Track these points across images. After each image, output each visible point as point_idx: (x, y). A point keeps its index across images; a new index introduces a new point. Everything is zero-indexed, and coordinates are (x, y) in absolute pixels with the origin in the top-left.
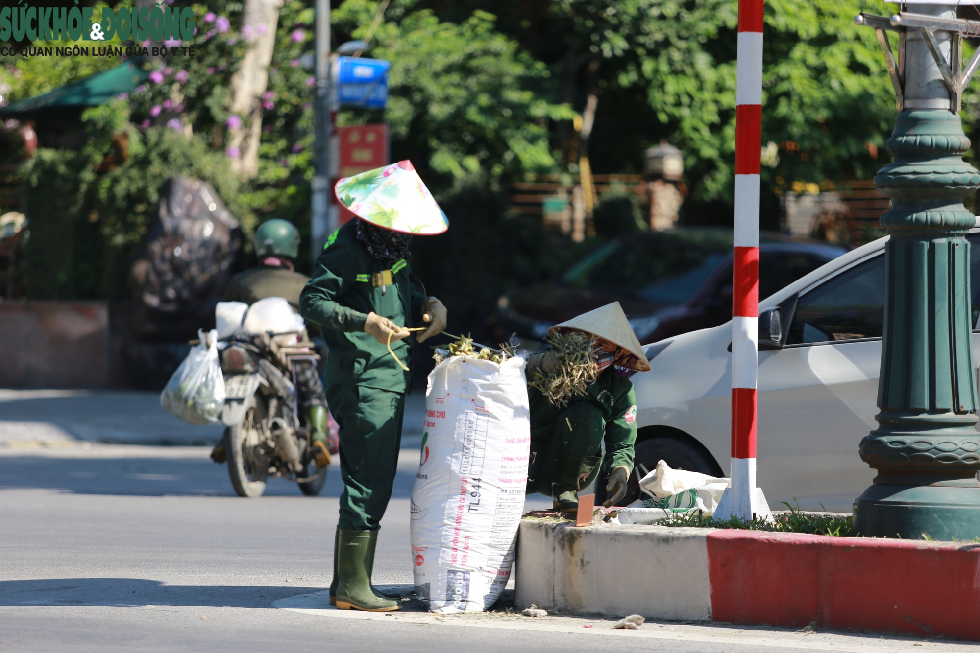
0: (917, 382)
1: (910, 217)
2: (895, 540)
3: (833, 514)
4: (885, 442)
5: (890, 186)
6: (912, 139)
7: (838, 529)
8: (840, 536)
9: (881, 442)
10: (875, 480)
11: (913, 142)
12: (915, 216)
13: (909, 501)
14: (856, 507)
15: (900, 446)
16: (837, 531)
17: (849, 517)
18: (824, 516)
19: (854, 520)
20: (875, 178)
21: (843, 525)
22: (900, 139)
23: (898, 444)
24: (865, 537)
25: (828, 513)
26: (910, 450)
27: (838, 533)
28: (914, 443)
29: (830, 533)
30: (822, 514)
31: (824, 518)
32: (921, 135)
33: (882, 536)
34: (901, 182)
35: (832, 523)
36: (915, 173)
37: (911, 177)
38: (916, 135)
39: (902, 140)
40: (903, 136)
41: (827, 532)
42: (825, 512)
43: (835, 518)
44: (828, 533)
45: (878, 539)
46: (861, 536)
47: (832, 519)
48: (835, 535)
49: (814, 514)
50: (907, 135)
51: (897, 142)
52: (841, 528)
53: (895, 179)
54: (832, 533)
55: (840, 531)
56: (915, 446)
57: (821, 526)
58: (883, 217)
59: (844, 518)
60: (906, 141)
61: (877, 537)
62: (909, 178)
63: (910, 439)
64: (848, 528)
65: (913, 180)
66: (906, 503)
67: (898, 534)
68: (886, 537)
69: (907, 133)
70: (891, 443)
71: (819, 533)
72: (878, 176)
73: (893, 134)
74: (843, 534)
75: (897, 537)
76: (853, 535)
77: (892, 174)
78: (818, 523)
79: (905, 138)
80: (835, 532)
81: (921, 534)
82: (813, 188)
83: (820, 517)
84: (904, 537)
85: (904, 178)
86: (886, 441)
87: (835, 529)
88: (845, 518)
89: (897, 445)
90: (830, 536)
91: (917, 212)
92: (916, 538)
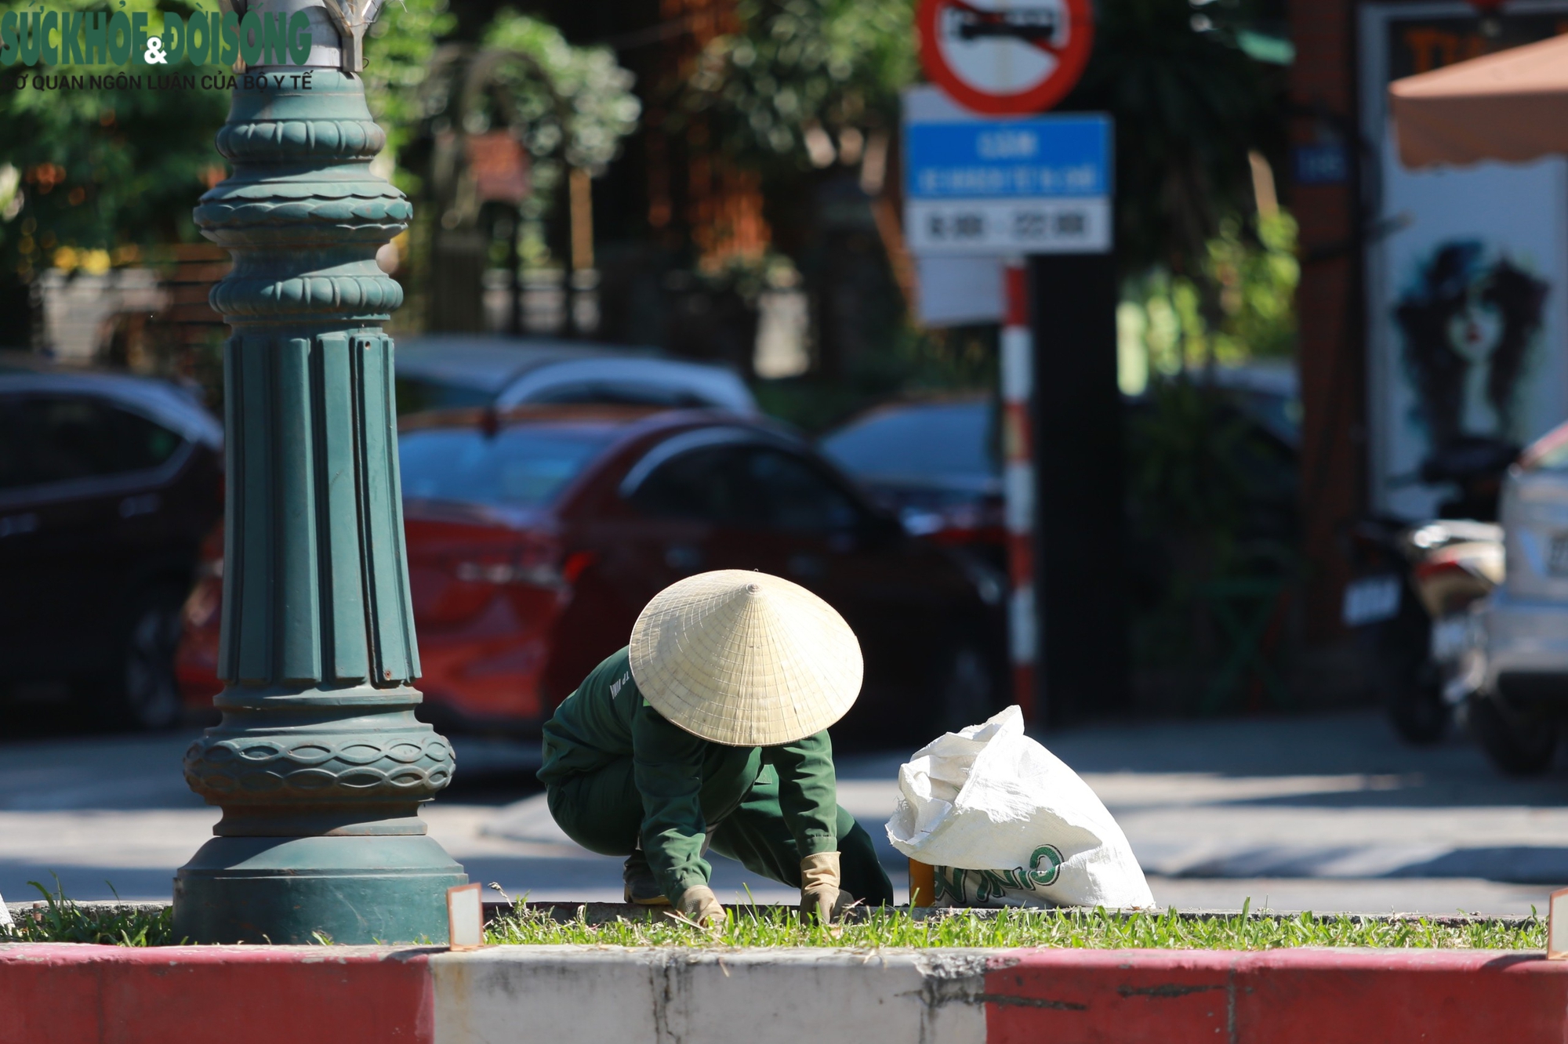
0: (297, 624)
1: (270, 289)
2: (259, 946)
3: (135, 904)
4: (236, 749)
5: (228, 226)
6: (267, 128)
7: (144, 932)
8: (148, 946)
9: (227, 750)
10: (217, 829)
11: (270, 134)
12: (280, 286)
13: (285, 868)
14: (181, 884)
15: (265, 757)
16: (142, 937)
17: (167, 908)
18: (117, 908)
19: (174, 912)
20: (195, 209)
21: (153, 925)
22: (243, 128)
23: (262, 753)
24: (199, 944)
25: (123, 903)
26: (286, 764)
27: (144, 940)
28: (293, 750)
29: (128, 941)
30: (112, 904)
31: (116, 912)
32: (284, 121)
33: (232, 941)
34: (249, 218)
35: (131, 921)
36: (276, 198)
37: (270, 206)
38: (275, 121)
39: (247, 132)
40: (248, 123)
41: (120, 939)
42: (117, 902)
43: (139, 912)
44: (124, 942)
45: (224, 946)
46: (189, 943)
47: (133, 913)
48: (137, 945)
49: (96, 906)
50: (257, 122)
51: (237, 135)
52: (149, 930)
53: (235, 211)
54: (131, 941)
55: (147, 936)
56: (297, 756)
57: (109, 928)
58: (215, 293)
59: (157, 910)
60: (255, 133)
61: (221, 943)
62: (267, 208)
63: (284, 742)
64: (165, 929)
65: (273, 212)
66: (280, 872)
67: (265, 936)
68: (242, 944)
69: (258, 117)
70: (247, 751)
71: (105, 941)
72: (202, 206)
73: (228, 119)
74: (154, 939)
75: (264, 942)
76: (174, 941)
77: (230, 201)
78: (102, 922)
79: (253, 127)
80: (137, 939)
81: (310, 933)
82: (97, 262)
83: (109, 912)
84: (276, 941)
85: (255, 208)
86: (237, 747)
87: (138, 932)
88: (160, 910)
89: (260, 756)
90: (127, 946)
91: (284, 279)
92: (304, 942)
